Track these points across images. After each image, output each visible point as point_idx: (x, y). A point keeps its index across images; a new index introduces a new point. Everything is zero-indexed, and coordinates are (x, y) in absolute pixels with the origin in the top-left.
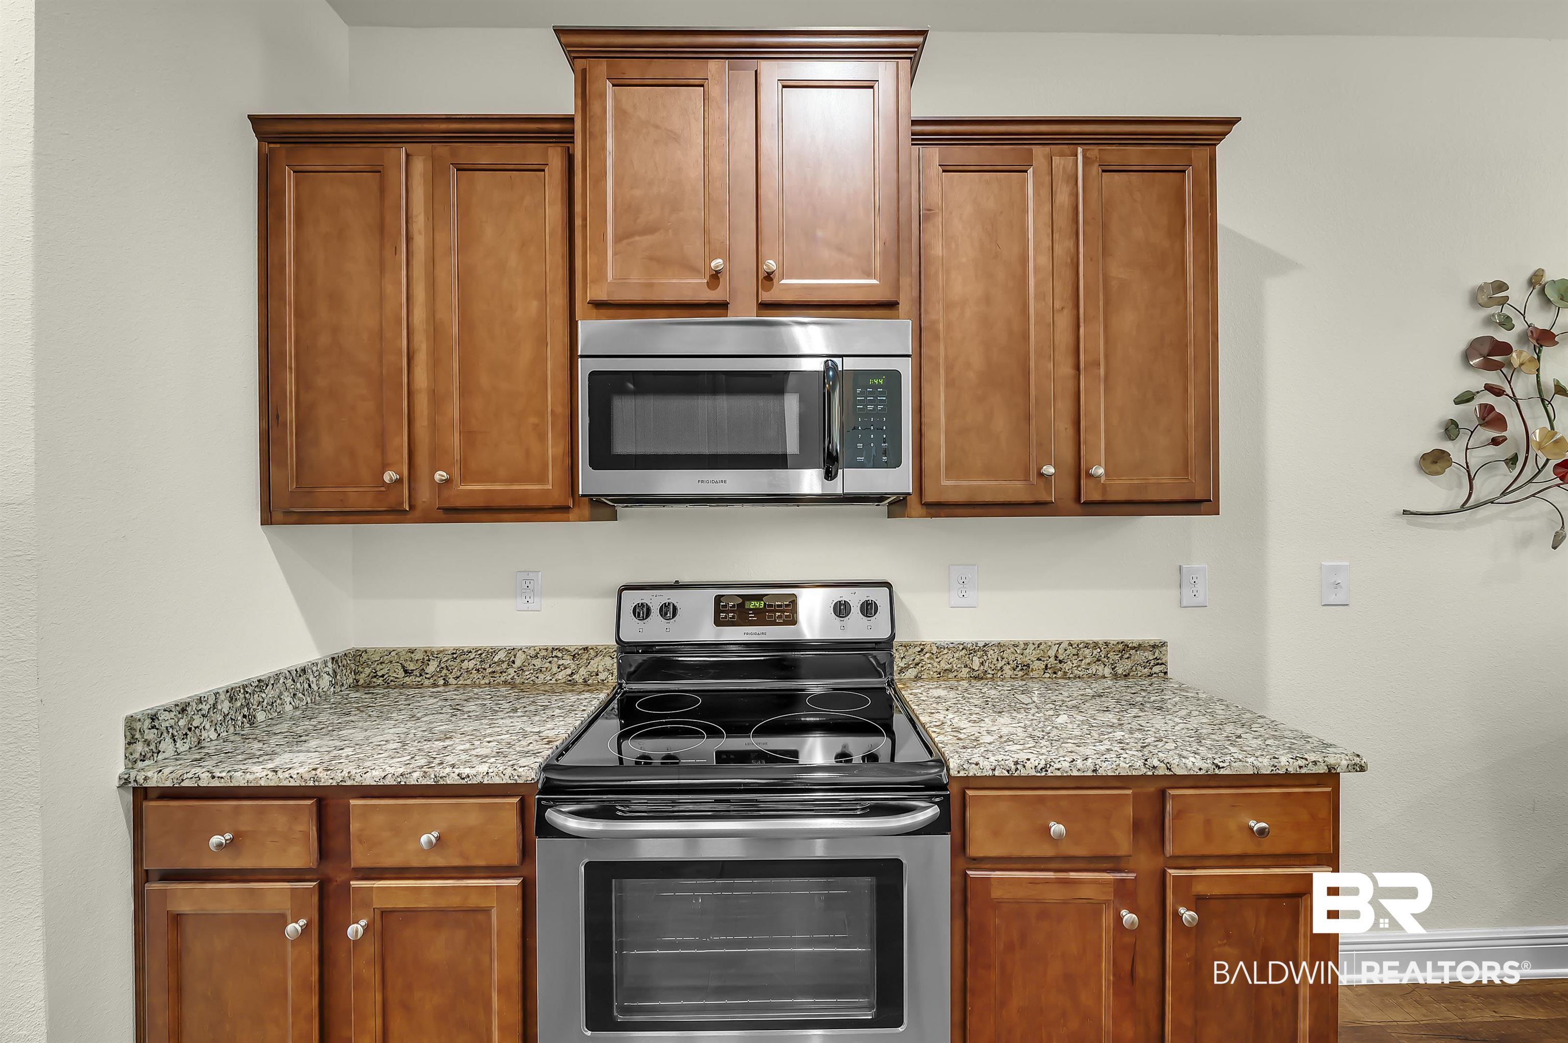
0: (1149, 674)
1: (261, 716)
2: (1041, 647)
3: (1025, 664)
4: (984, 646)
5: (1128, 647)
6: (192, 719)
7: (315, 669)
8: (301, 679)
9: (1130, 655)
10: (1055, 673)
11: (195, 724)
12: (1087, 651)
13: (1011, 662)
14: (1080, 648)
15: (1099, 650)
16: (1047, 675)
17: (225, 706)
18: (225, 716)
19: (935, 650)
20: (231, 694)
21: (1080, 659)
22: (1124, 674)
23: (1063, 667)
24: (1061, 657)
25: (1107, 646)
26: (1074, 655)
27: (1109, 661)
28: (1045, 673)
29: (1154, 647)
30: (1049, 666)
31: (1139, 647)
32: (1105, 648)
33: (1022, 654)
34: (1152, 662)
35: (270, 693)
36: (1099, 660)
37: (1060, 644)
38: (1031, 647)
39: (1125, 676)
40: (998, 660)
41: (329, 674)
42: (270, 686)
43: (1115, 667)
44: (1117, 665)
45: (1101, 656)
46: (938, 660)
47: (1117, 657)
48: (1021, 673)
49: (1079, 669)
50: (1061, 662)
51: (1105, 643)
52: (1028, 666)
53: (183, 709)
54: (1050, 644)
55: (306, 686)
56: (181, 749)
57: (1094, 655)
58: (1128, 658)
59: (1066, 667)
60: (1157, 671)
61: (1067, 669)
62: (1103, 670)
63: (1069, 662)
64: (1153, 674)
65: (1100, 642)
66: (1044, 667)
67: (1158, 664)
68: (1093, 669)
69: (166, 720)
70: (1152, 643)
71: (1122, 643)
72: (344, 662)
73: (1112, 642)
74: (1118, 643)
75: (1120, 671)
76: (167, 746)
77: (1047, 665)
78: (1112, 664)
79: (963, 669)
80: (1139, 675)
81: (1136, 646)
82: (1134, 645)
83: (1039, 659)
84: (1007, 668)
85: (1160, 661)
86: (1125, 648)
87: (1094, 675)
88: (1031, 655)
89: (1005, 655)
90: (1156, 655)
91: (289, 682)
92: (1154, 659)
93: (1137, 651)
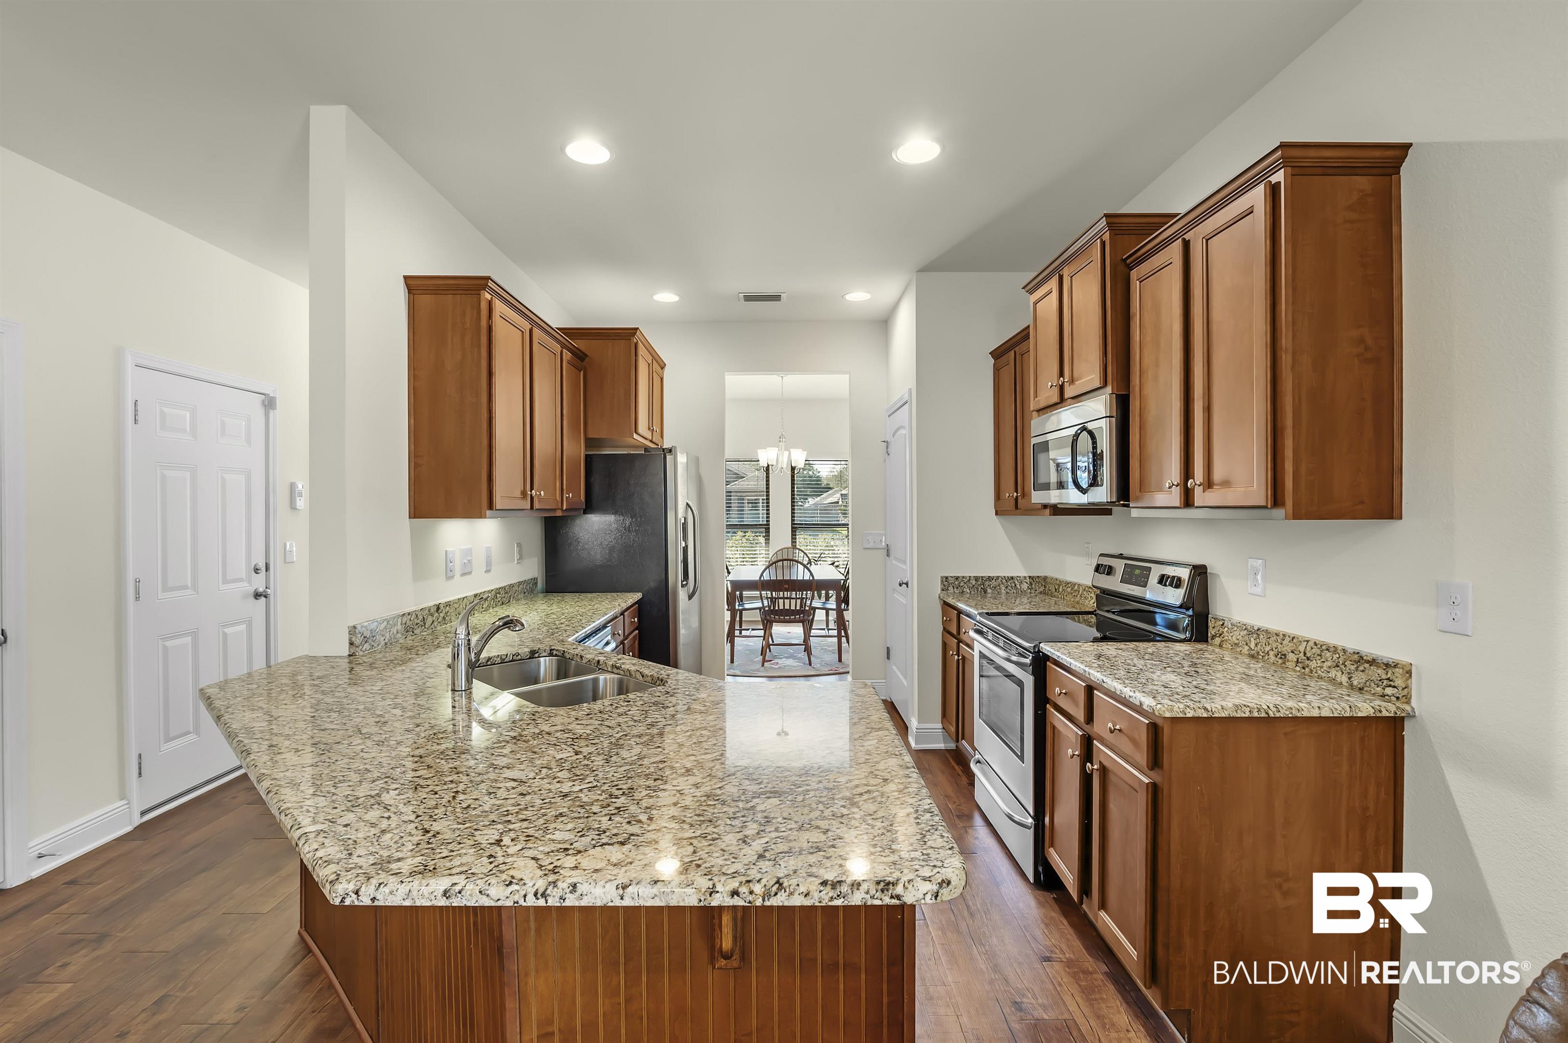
0: (1381, 694)
1: (989, 591)
2: (1295, 641)
3: (1283, 653)
4: (1258, 630)
5: (1363, 659)
6: (960, 583)
7: (1018, 579)
8: (1011, 581)
9: (1365, 668)
10: (1304, 668)
11: (961, 585)
12: (1328, 654)
13: (1274, 649)
14: (1323, 650)
15: (1338, 656)
16: (1298, 669)
17: (974, 582)
18: (973, 586)
19: (1230, 626)
20: (976, 579)
21: (1323, 660)
22: (1359, 686)
23: (1310, 665)
24: (1308, 655)
25: (1345, 653)
26: (1318, 655)
27: (1346, 670)
28: (1296, 666)
29: (1387, 665)
30: (1300, 661)
31: (1373, 662)
32: (1343, 655)
33: (1281, 644)
34: (1385, 682)
35: (993, 583)
36: (1338, 666)
37: (1308, 641)
38: (1287, 638)
39: (1361, 689)
40: (1266, 645)
41: (1027, 583)
42: (994, 580)
43: (1351, 677)
44: (1353, 676)
45: (1339, 662)
46: (1231, 634)
47: (1353, 667)
48: (1280, 661)
49: (1322, 670)
50: (1308, 659)
51: (1343, 650)
52: (1285, 655)
53: (957, 578)
54: (1301, 639)
55: (1014, 585)
56: (956, 592)
57: (1334, 659)
58: (1363, 671)
59: (1313, 664)
60: (1390, 693)
61: (1313, 667)
62: (1341, 677)
63: (1314, 661)
64: (1385, 696)
65: (1340, 648)
66: (1296, 660)
67: (1390, 686)
68: (1333, 673)
69: (951, 580)
70: (1385, 661)
71: (1358, 653)
72: (1037, 580)
73: (1349, 651)
74: (1354, 653)
75: (1355, 683)
76: (951, 588)
77: (1298, 659)
78: (1349, 673)
79: (1246, 646)
80: (1372, 692)
81: (1370, 660)
82: (1368, 658)
83: (1292, 652)
84: (1271, 653)
85: (1392, 683)
86: (1360, 660)
87: (1334, 680)
88: (1287, 647)
89: (1270, 642)
90: (1389, 675)
91: (1004, 581)
92: (1386, 679)
93: (1371, 666)
